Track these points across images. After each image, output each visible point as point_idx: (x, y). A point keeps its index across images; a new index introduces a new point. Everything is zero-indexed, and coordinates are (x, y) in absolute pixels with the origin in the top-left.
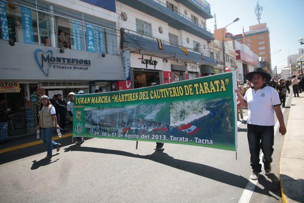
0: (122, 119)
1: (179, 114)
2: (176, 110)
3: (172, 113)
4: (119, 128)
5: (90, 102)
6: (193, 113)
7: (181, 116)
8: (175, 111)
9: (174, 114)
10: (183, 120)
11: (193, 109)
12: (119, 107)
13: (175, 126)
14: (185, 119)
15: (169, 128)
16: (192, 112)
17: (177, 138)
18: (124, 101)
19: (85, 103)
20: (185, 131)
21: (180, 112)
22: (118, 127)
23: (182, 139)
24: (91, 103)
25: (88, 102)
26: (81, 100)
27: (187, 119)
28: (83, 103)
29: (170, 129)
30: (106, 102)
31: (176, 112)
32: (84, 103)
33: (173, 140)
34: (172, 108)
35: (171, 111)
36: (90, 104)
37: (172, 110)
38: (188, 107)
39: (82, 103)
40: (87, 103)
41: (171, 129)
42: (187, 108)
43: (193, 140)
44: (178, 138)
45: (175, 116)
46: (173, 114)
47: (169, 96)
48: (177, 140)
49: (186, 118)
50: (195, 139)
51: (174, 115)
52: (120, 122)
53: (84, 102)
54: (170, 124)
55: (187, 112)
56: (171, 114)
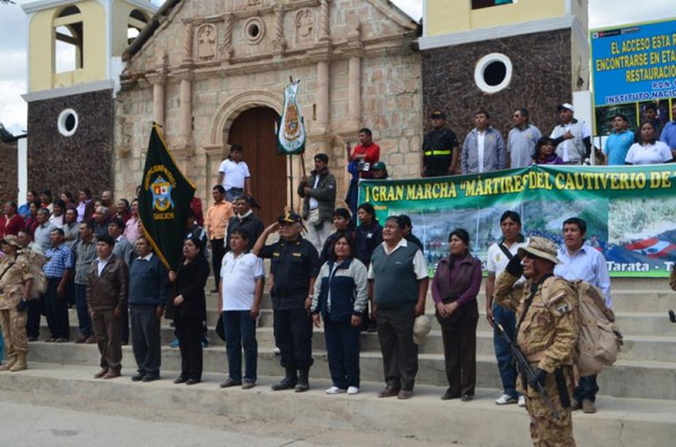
0: (488, 232)
1: (630, 222)
2: (624, 213)
3: (613, 219)
4: (483, 253)
5: (405, 197)
6: (665, 219)
7: (634, 225)
8: (620, 216)
9: (619, 220)
10: (639, 232)
11: (665, 212)
12: (478, 207)
13: (620, 242)
14: (644, 230)
15: (606, 246)
16: (663, 218)
17: (624, 265)
18: (491, 193)
19: (390, 198)
20: (642, 251)
21: (632, 218)
22: (479, 249)
23: (636, 267)
24: (407, 198)
25: (399, 197)
26: (379, 192)
27: (647, 230)
28: (385, 200)
29: (607, 249)
30: (446, 196)
31: (623, 217)
32: (388, 199)
33: (614, 269)
34: (614, 209)
35: (610, 214)
36: (404, 201)
37: (612, 212)
38: (654, 209)
39: (381, 200)
40: (397, 199)
41: (609, 248)
42: (650, 209)
43: (660, 267)
44: (626, 265)
45: (619, 224)
46: (615, 220)
47: (607, 186)
48: (623, 269)
49: (647, 228)
50: (666, 265)
51: (617, 223)
52: (482, 240)
53: (387, 197)
54: (607, 240)
55: (649, 218)
56: (609, 220)
